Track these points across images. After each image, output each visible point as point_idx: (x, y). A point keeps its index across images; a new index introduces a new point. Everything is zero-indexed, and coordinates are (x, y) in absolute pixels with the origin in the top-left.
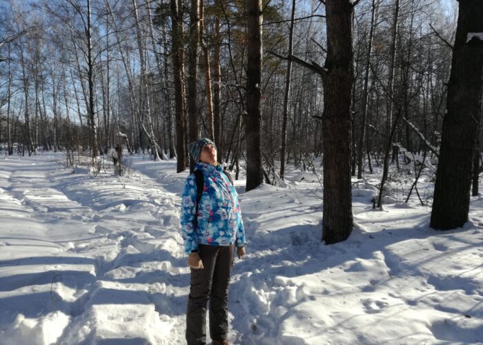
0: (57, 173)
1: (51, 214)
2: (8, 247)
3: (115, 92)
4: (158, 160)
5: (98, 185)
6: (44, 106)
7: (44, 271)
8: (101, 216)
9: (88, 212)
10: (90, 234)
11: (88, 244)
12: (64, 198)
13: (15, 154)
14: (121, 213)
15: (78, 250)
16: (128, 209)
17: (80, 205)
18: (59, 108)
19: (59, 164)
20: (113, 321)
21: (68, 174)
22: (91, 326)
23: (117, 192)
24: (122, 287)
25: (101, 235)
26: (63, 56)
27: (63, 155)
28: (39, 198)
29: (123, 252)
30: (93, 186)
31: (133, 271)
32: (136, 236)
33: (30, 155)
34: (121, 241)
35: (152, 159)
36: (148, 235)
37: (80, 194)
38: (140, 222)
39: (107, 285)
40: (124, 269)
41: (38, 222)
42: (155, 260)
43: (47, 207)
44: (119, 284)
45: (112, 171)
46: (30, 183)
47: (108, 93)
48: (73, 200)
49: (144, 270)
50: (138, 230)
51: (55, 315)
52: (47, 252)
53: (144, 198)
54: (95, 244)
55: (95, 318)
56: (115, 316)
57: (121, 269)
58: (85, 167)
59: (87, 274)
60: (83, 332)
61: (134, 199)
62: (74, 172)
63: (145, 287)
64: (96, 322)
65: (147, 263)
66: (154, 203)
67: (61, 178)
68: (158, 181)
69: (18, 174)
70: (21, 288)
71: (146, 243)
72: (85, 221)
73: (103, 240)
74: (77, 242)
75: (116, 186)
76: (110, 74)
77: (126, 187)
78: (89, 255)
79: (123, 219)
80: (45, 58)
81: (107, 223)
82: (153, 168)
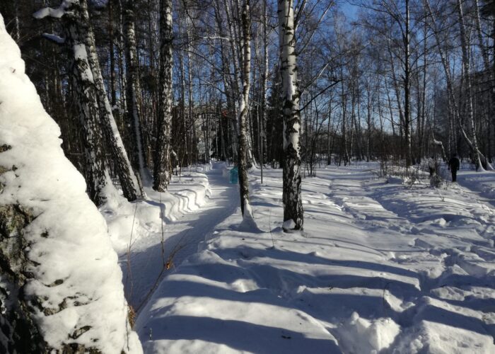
0: (371, 182)
1: (370, 222)
2: (337, 248)
3: (431, 97)
4: (480, 171)
5: (414, 197)
6: (359, 119)
7: (371, 276)
8: (420, 229)
9: (405, 223)
10: (410, 246)
11: (409, 256)
12: (380, 207)
13: (333, 163)
14: (441, 228)
15: (400, 261)
16: (448, 224)
17: (396, 216)
18: (373, 119)
19: (374, 173)
20: (446, 342)
21: (382, 184)
22: (423, 341)
23: (436, 205)
24: (450, 308)
25: (423, 249)
26: (379, 67)
27: (377, 165)
28: (356, 205)
29: (448, 271)
30: (408, 196)
31: (461, 293)
32: (461, 256)
33: (345, 165)
34: (444, 258)
35: (473, 169)
36: (477, 257)
37: (396, 205)
38: (464, 240)
39: (434, 302)
40: (452, 289)
41: (359, 229)
42: (487, 286)
43: (365, 215)
44: (449, 305)
45: (427, 182)
46: (347, 191)
47: (424, 99)
48: (389, 210)
49: (475, 295)
50: (463, 249)
51: (387, 321)
52: (372, 258)
53: (467, 213)
54: (417, 257)
55: (426, 335)
56: (448, 338)
57: (448, 289)
58: (399, 177)
59: (413, 286)
60: (416, 345)
61: (455, 214)
62: (387, 182)
63: (479, 315)
64: (428, 339)
65: (478, 288)
66: (479, 220)
67: (375, 187)
68: (482, 195)
69: (337, 182)
70: (353, 288)
71: (474, 265)
72: (403, 232)
73: (425, 255)
74: (398, 252)
75: (433, 199)
76: (426, 78)
77: (445, 200)
78: (412, 268)
79: (444, 235)
80: (362, 72)
81: (426, 237)
82: (475, 179)
